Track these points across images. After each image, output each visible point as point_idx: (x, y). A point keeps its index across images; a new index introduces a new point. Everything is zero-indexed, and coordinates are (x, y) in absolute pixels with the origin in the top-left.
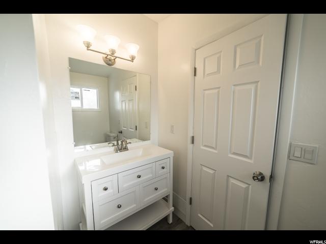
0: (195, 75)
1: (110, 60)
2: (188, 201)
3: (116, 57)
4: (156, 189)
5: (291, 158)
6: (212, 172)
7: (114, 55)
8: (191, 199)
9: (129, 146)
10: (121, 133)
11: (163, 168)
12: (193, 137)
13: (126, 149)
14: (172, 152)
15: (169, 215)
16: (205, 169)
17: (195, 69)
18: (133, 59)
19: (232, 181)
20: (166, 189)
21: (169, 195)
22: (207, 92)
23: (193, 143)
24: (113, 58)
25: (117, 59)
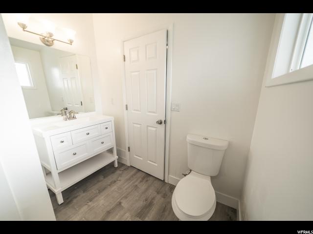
0: (125, 61)
1: (48, 41)
2: (127, 149)
3: (54, 40)
4: (103, 143)
5: (172, 110)
6: (139, 126)
7: (52, 38)
8: (129, 148)
9: (76, 115)
10: (67, 109)
11: (107, 128)
12: (127, 105)
13: (74, 118)
14: (113, 117)
15: (115, 161)
16: (135, 125)
17: (124, 56)
18: (71, 42)
19: (149, 128)
20: (111, 143)
21: (113, 147)
22: (133, 73)
23: (127, 109)
24: (50, 39)
25: (54, 41)
